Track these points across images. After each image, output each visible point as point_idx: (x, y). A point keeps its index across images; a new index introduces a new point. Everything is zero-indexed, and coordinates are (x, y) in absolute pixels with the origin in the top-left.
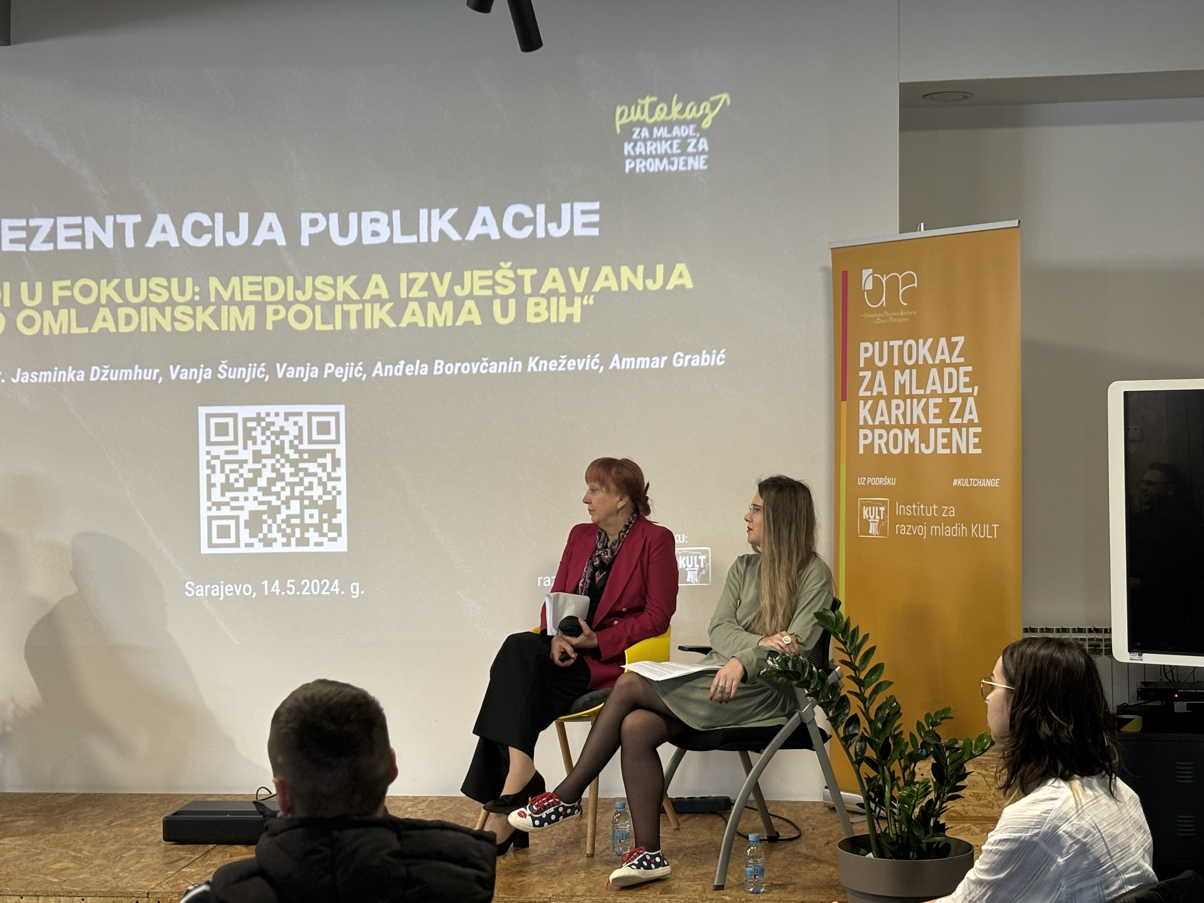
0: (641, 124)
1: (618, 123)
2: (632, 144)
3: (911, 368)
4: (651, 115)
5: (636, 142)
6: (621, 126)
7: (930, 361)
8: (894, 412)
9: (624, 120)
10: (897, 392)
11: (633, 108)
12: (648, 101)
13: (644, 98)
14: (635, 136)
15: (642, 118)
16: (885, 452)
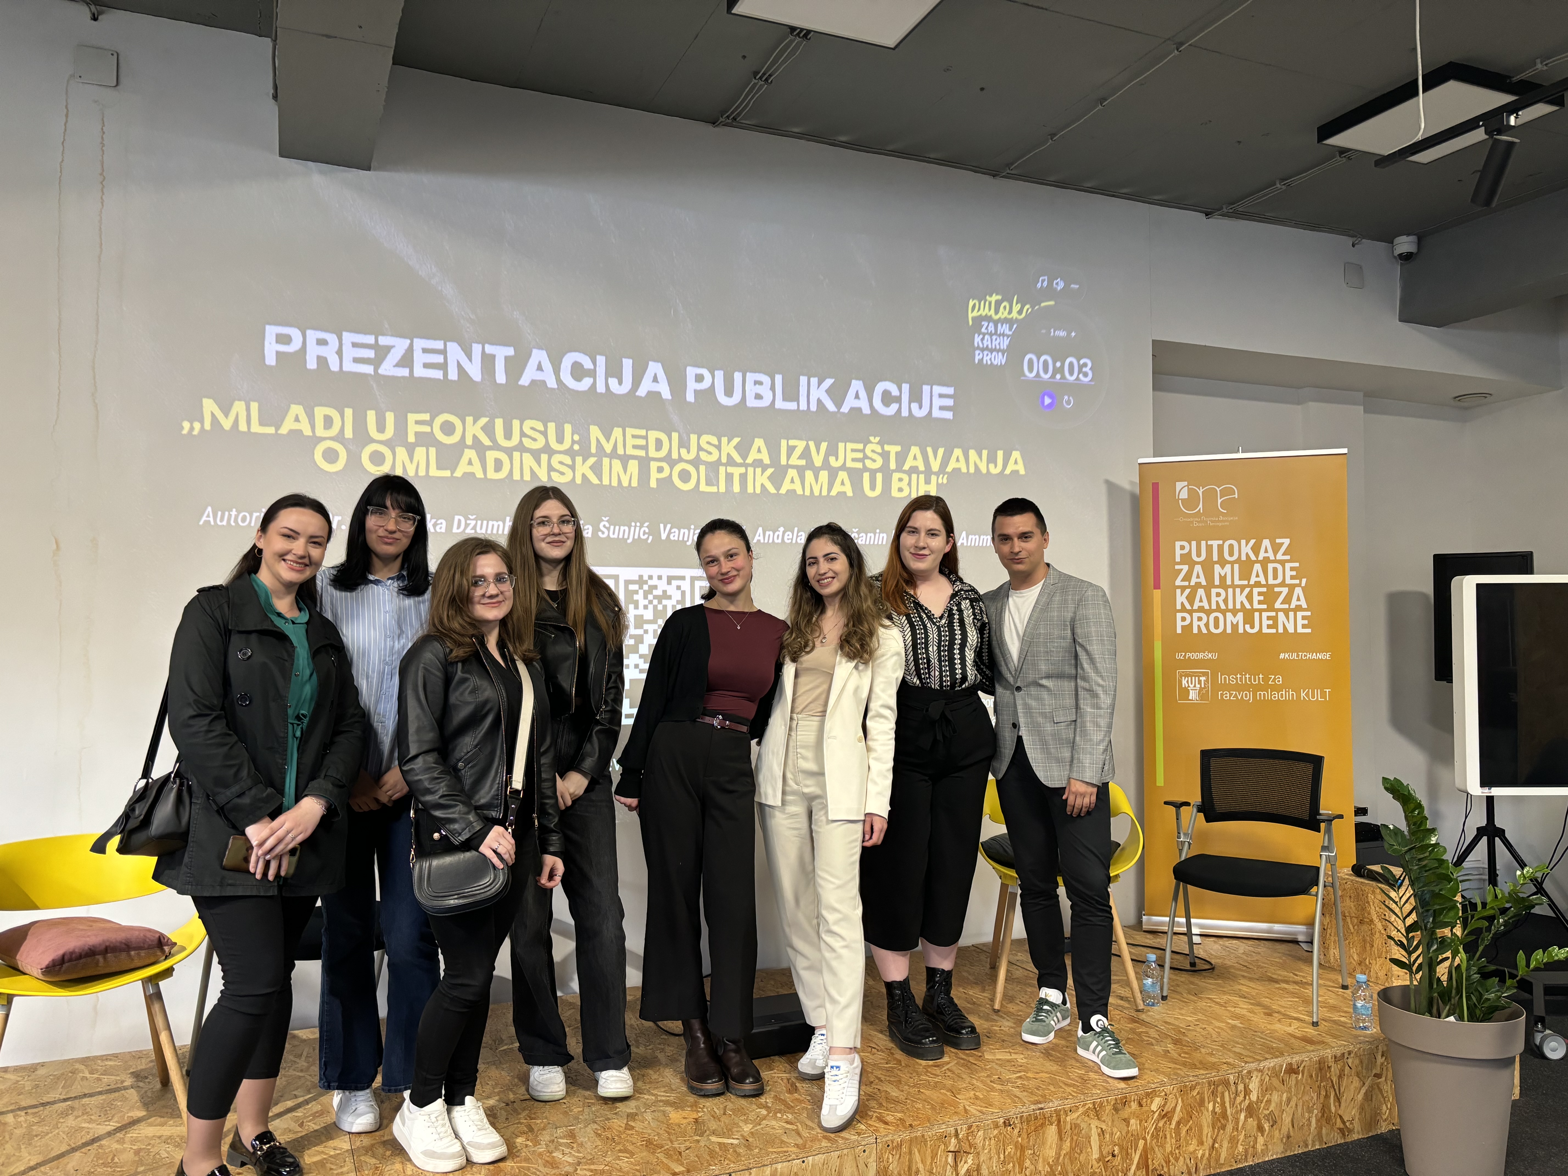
0: (988, 319)
1: (970, 315)
2: (981, 336)
3: (1232, 563)
4: (997, 312)
5: (984, 334)
6: (973, 318)
7: (1253, 558)
8: (1214, 599)
9: (975, 314)
10: (1217, 582)
11: (982, 303)
12: (994, 298)
13: (991, 296)
14: (983, 330)
15: (989, 314)
16: (1204, 631)
